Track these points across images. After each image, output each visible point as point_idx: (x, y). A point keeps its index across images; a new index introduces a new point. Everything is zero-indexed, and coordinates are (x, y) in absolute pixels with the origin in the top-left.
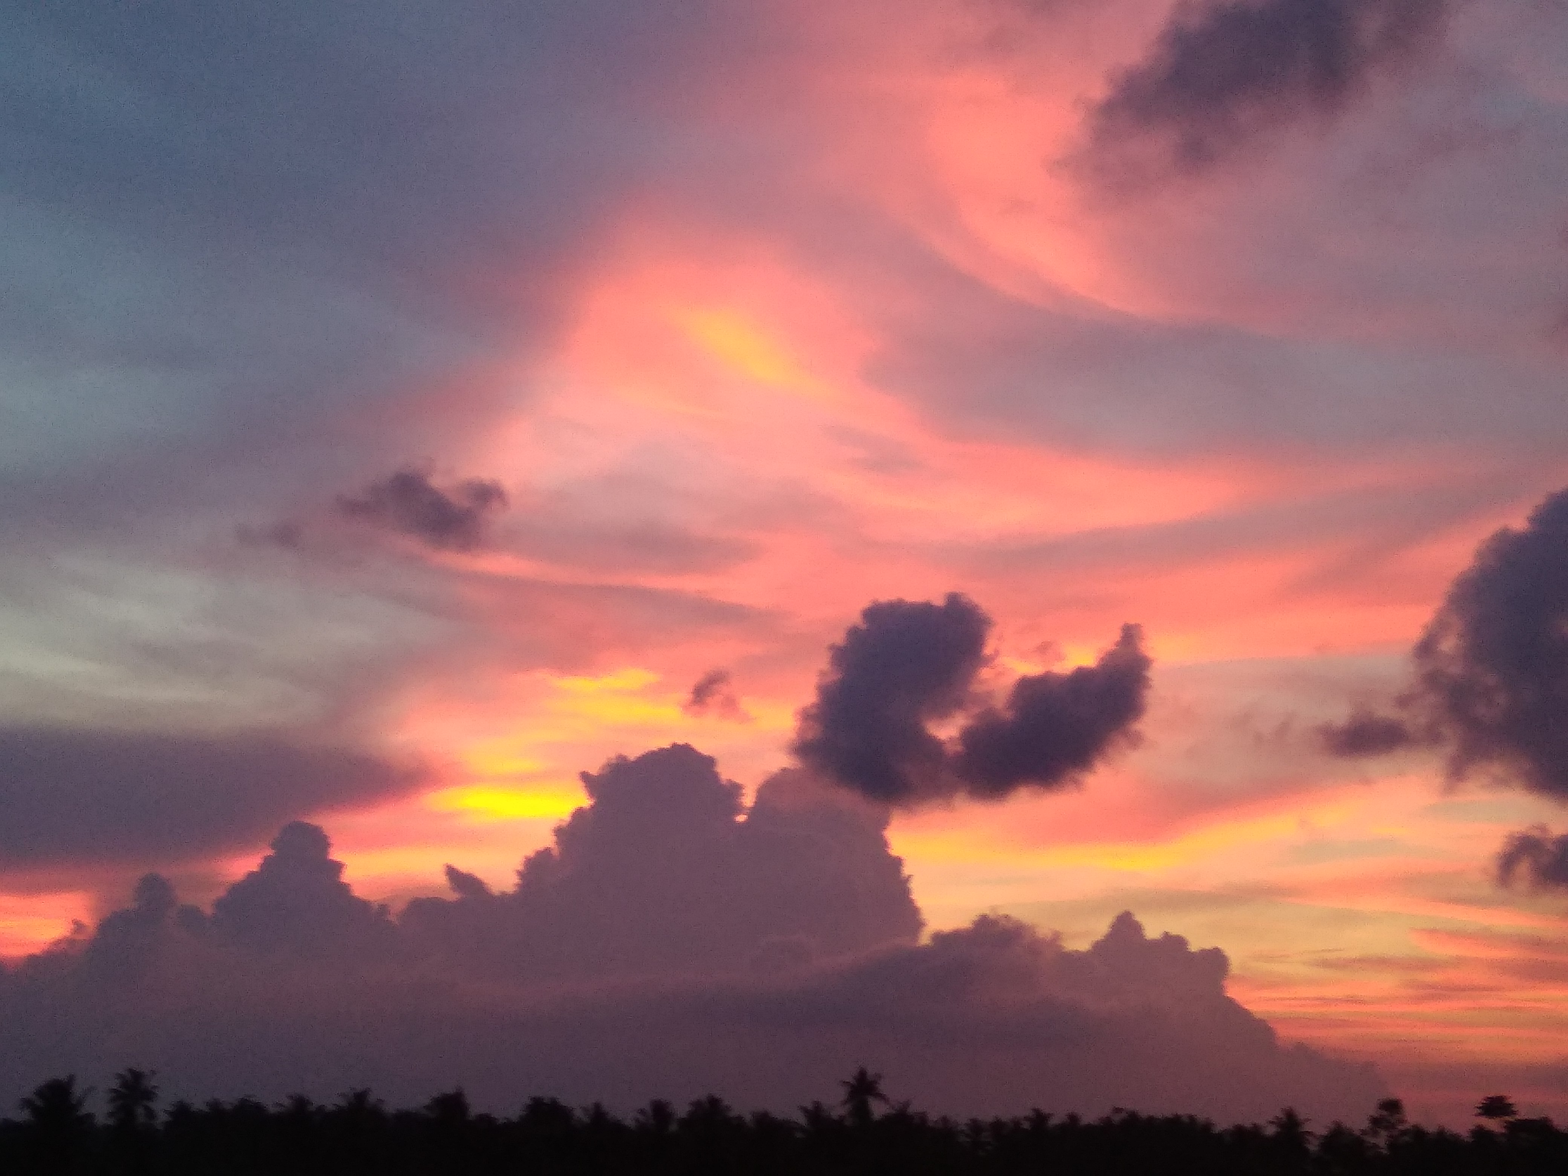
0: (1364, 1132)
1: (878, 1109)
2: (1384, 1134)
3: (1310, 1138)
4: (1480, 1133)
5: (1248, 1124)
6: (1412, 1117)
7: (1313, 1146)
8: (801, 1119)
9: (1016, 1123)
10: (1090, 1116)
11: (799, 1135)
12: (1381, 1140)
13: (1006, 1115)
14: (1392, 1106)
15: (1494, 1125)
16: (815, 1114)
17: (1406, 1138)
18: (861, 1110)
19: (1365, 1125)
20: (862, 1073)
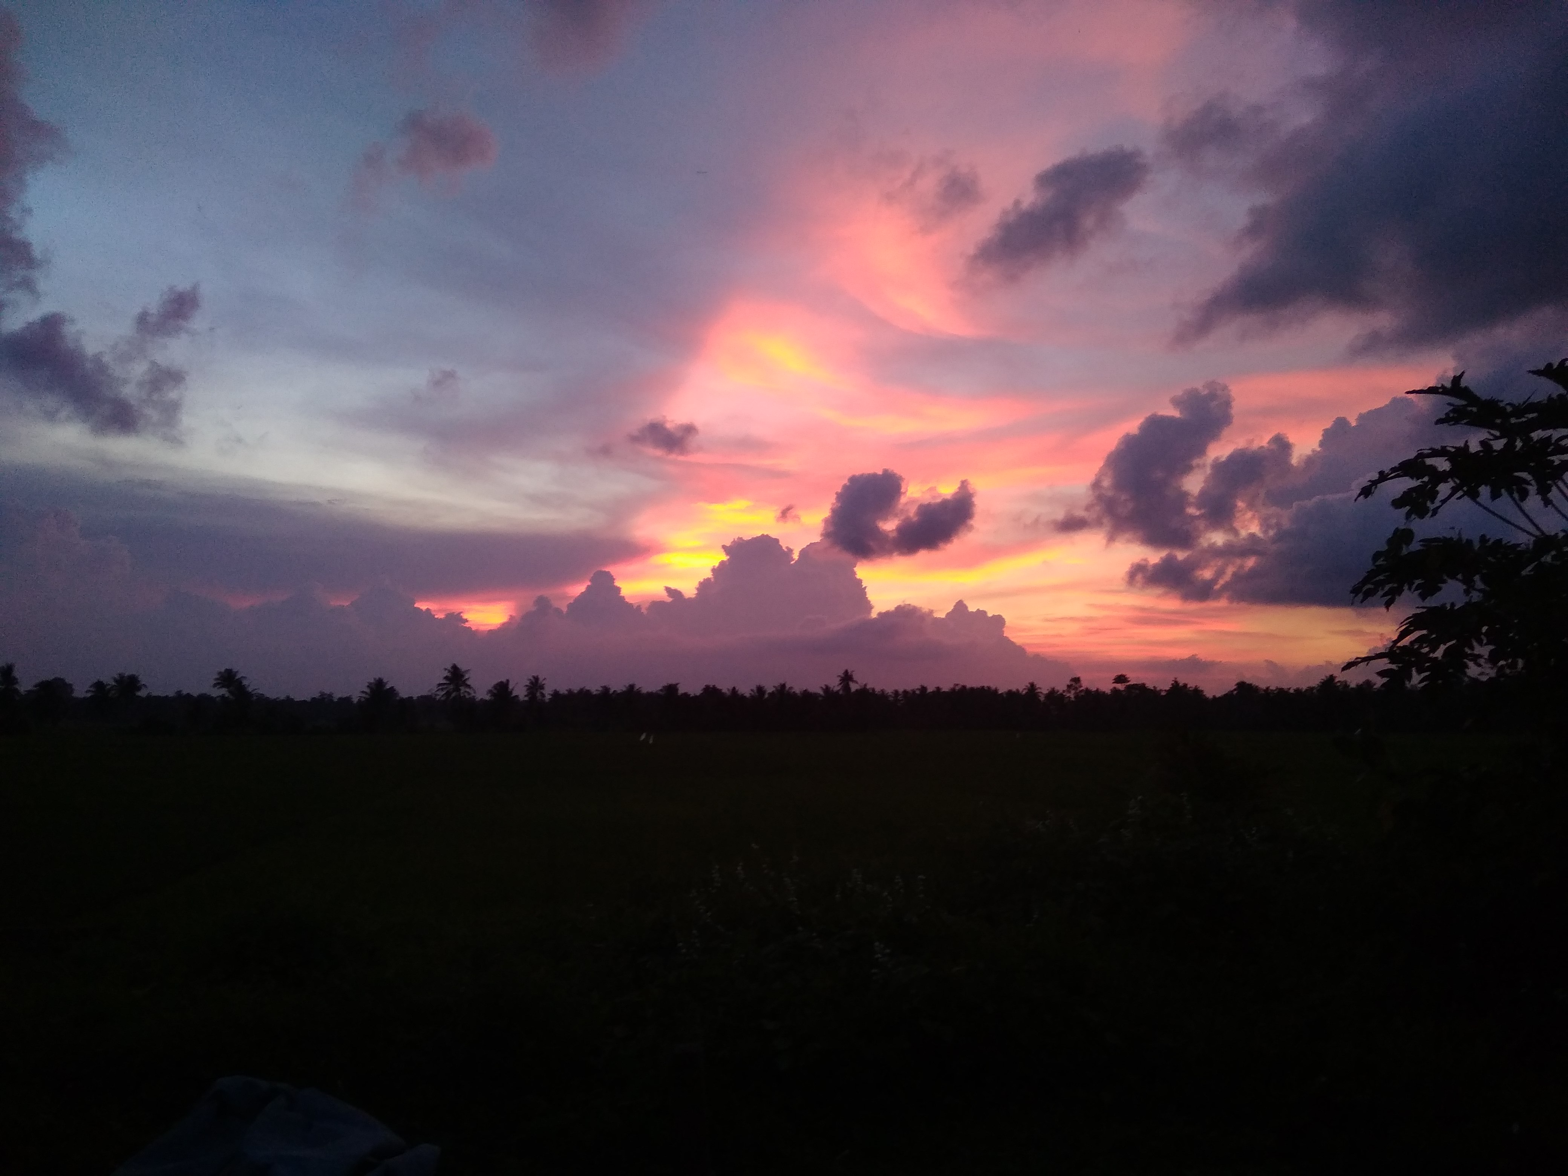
0: (1064, 691)
1: (854, 687)
2: (1073, 692)
3: (1040, 695)
4: (1115, 691)
5: (1014, 690)
6: (1085, 684)
7: (1042, 698)
8: (821, 693)
9: (914, 691)
10: (946, 688)
11: (820, 699)
12: (1072, 695)
13: (909, 689)
14: (1077, 680)
15: (1120, 687)
16: (827, 689)
17: (1083, 694)
18: (847, 688)
19: (1065, 688)
20: (846, 672)
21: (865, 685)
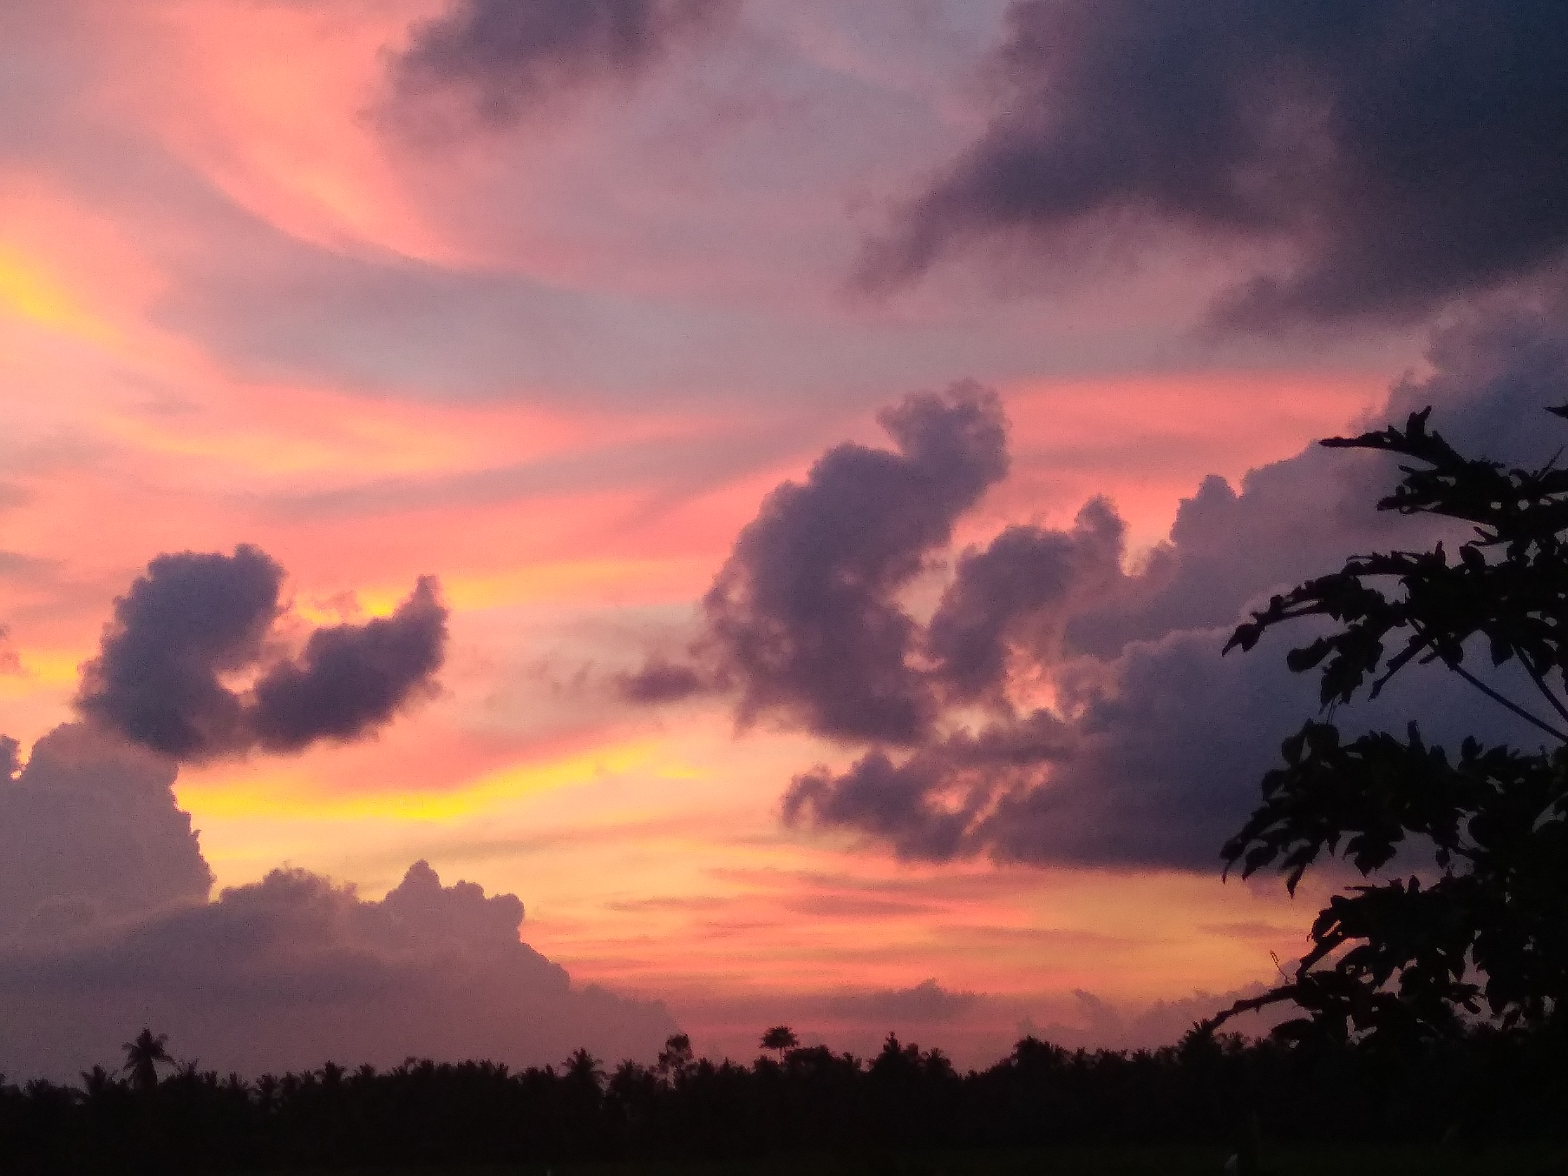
0: (653, 1069)
1: (163, 1072)
2: (672, 1070)
3: (601, 1077)
4: (764, 1064)
5: (541, 1067)
7: (604, 1085)
8: (82, 1086)
9: (309, 1077)
10: (384, 1067)
11: (79, 1102)
12: (670, 1076)
13: (297, 1071)
14: (680, 1042)
15: (776, 1055)
16: (97, 1079)
17: (694, 1073)
18: (146, 1073)
19: (655, 1061)
20: (146, 1035)
21: (192, 1067)
